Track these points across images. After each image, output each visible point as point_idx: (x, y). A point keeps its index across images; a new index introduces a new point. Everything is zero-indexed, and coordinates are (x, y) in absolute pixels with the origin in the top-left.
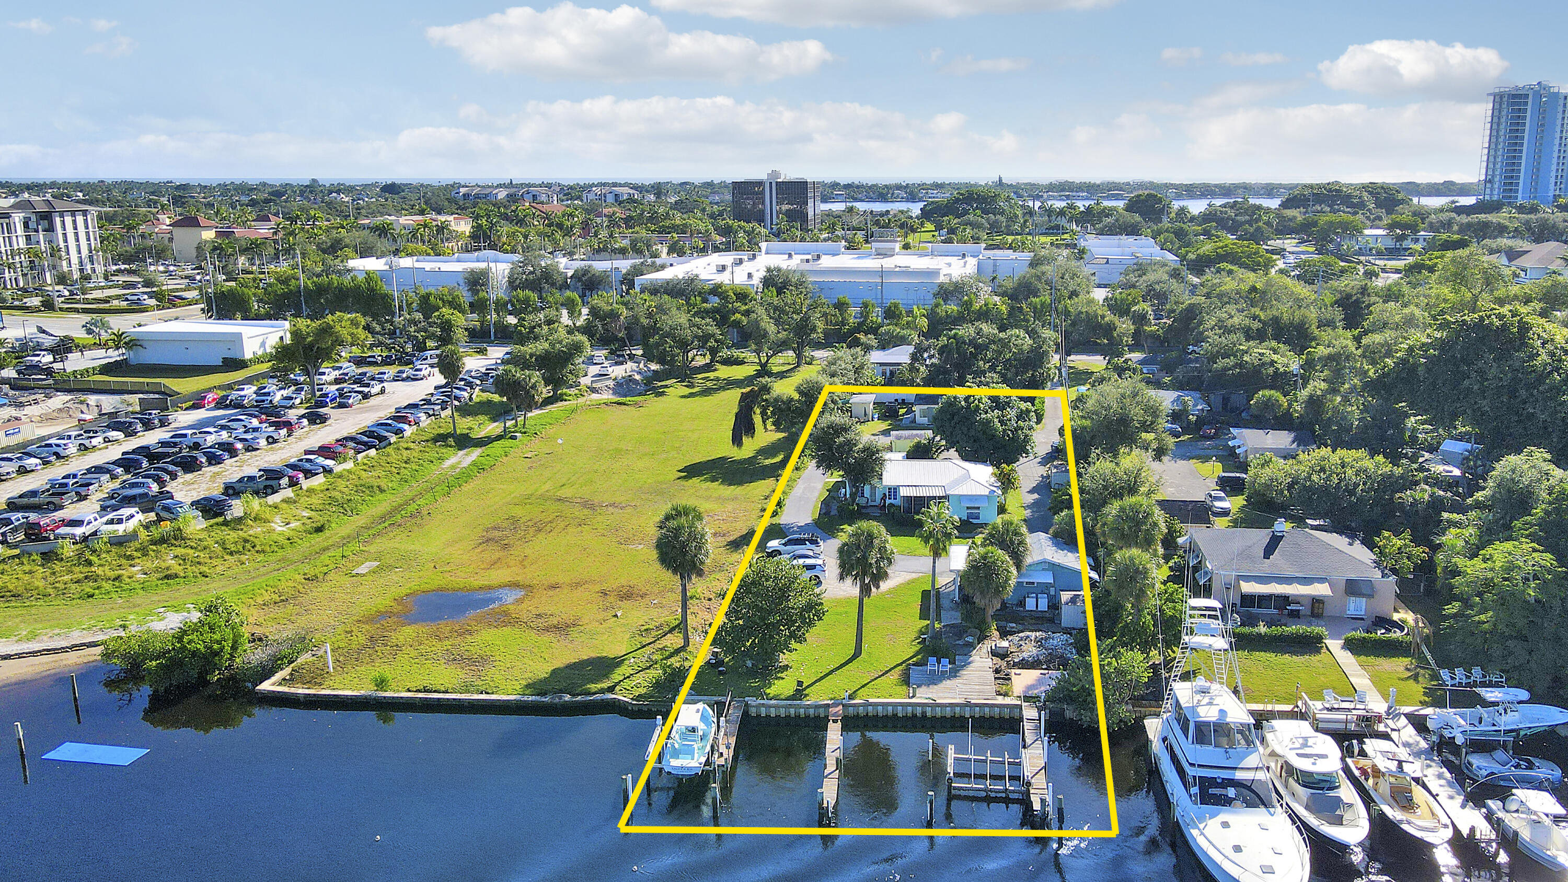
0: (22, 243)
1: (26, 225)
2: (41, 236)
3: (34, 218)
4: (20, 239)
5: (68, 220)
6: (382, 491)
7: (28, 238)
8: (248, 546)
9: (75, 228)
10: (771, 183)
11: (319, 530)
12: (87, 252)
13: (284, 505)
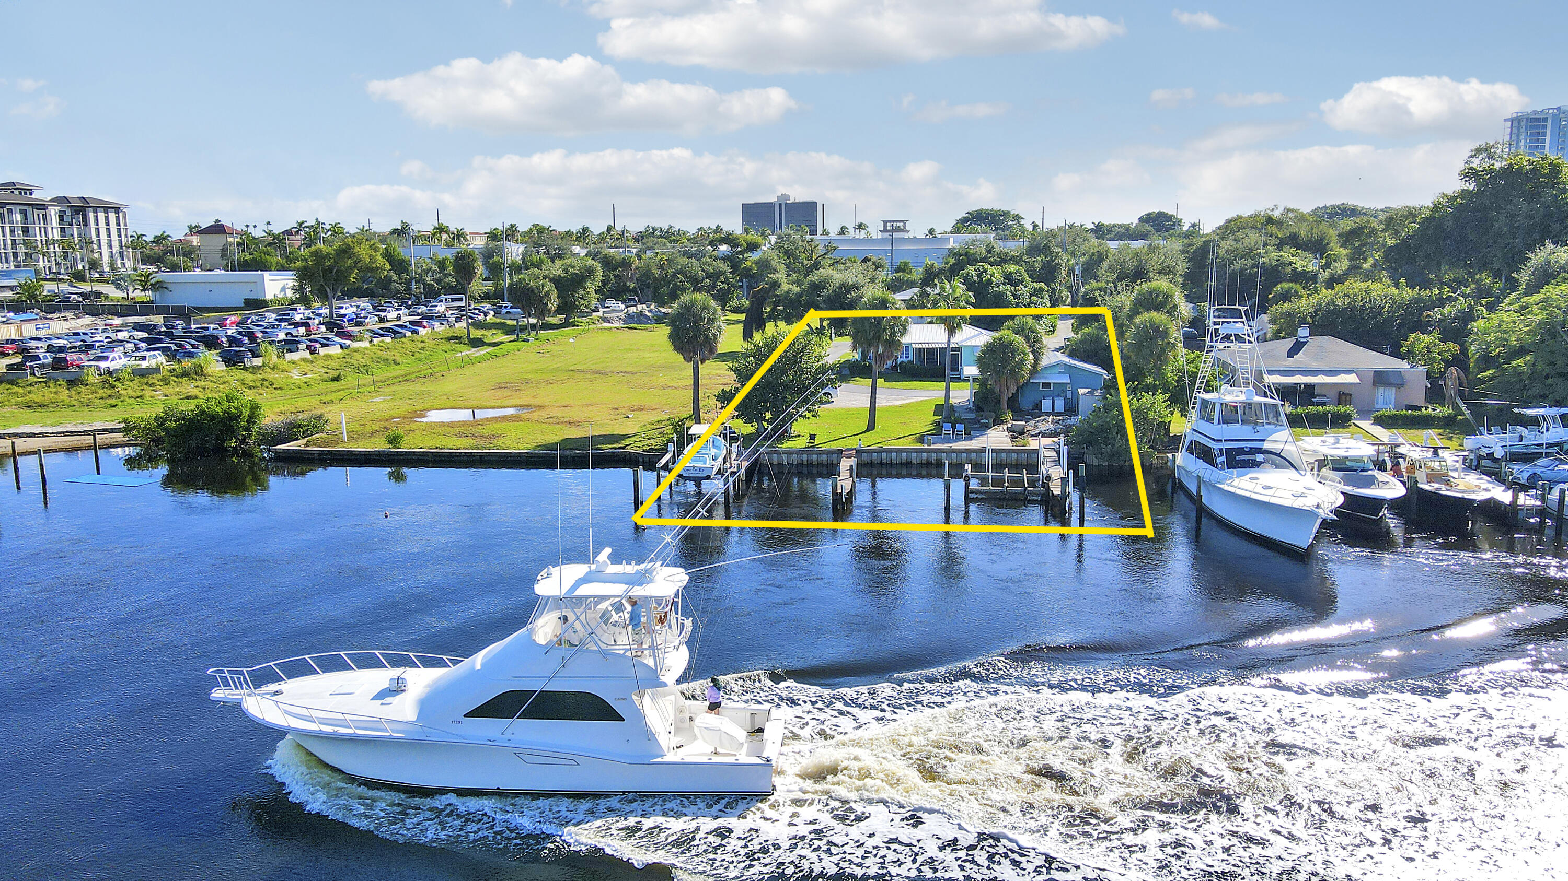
0: (57, 235)
1: (61, 218)
2: (75, 230)
3: (68, 212)
4: (55, 231)
5: (101, 216)
6: (396, 363)
7: (63, 230)
8: (266, 383)
9: (108, 224)
10: (780, 205)
11: (337, 379)
12: (118, 248)
13: (303, 363)
